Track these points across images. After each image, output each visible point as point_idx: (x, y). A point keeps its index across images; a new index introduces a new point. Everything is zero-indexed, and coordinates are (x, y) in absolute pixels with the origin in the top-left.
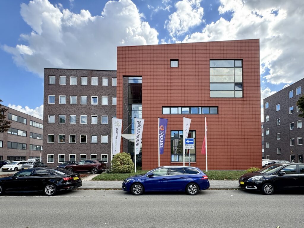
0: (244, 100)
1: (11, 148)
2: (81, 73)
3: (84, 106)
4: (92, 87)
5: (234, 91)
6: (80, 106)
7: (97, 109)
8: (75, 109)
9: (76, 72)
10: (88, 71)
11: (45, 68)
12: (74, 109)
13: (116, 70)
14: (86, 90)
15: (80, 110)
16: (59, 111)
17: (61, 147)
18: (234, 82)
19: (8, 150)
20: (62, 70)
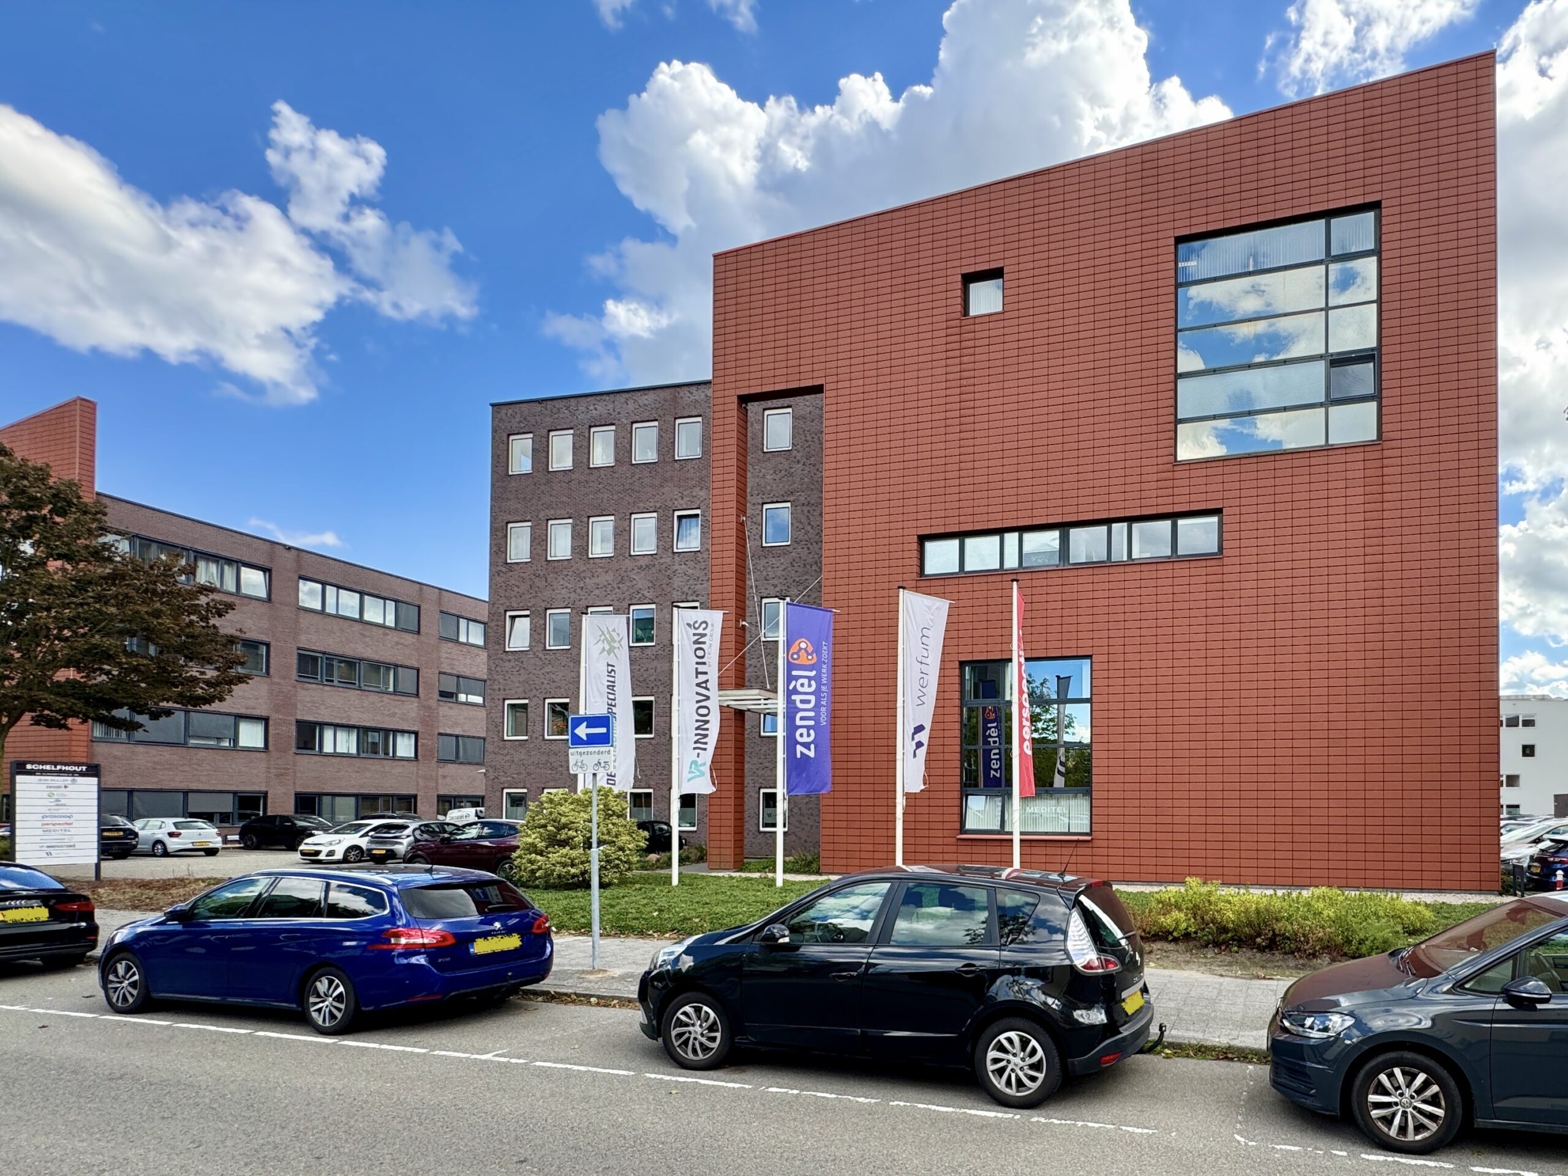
0: (1386, 453)
1: (456, 761)
2: (631, 406)
3: (643, 562)
4: (677, 465)
5: (1321, 405)
6: (628, 563)
7: (697, 573)
8: (609, 577)
9: (611, 406)
10: (662, 394)
11: (493, 405)
12: (605, 578)
13: (710, 377)
14: (653, 486)
15: (628, 584)
16: (547, 594)
17: (552, 759)
18: (1323, 351)
19: (441, 771)
20: (555, 403)
